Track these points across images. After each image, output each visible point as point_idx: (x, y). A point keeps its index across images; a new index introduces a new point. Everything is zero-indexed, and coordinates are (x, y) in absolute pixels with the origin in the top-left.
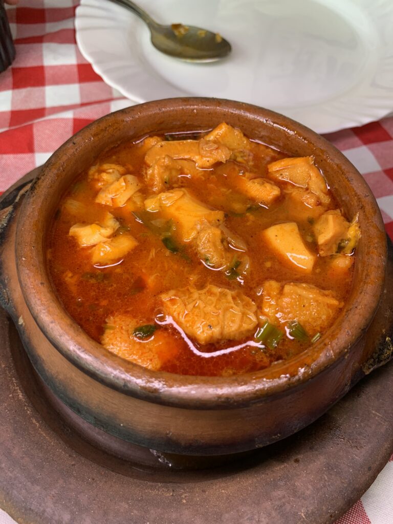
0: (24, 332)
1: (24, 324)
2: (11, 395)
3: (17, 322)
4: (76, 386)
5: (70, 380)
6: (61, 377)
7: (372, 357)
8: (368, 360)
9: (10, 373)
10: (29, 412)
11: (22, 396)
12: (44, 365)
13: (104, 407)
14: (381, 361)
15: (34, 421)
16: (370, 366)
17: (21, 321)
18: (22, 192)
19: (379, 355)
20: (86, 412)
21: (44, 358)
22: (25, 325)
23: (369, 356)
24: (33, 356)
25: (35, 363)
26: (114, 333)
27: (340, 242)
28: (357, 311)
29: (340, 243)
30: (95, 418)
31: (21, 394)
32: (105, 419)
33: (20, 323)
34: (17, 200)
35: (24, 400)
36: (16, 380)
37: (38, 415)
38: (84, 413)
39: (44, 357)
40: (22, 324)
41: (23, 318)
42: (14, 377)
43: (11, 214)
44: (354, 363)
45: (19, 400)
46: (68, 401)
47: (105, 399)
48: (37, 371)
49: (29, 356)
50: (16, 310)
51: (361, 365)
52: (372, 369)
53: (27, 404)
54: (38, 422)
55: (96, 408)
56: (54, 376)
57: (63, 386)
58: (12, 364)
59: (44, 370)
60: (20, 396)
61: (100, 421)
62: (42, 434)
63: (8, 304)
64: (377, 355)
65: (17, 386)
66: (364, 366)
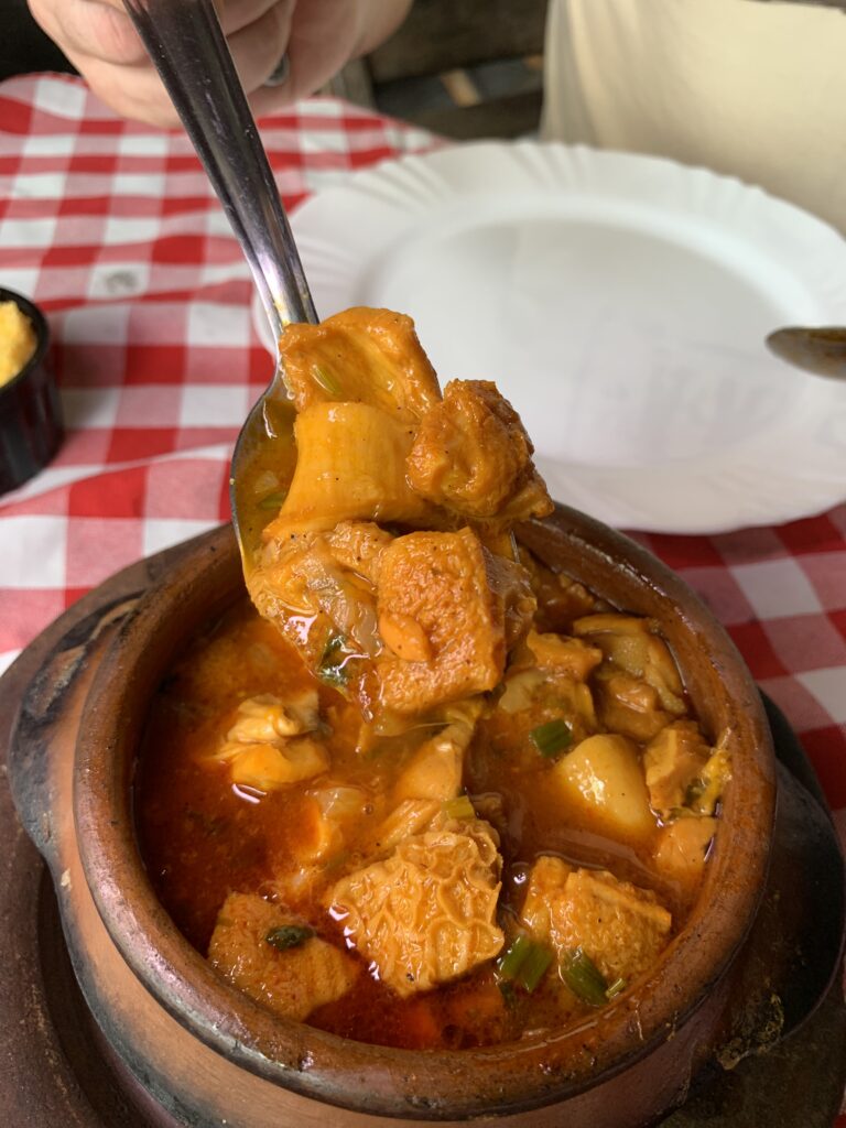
0: (67, 901)
1: (70, 886)
2: (22, 1022)
3: (59, 880)
4: (148, 1030)
5: (139, 1016)
6: (123, 1005)
7: (739, 1034)
8: (729, 1041)
9: (27, 972)
10: (51, 1061)
11: (45, 1024)
12: (94, 975)
13: (196, 1080)
14: (759, 1044)
15: (59, 1082)
16: (735, 1054)
17: (65, 880)
18: (106, 620)
19: (753, 1031)
20: (161, 1085)
21: (97, 963)
22: (73, 889)
23: (733, 1032)
24: (77, 954)
25: (80, 969)
26: (228, 933)
27: (690, 783)
28: (700, 945)
29: (690, 787)
30: (175, 1098)
31: (43, 1020)
32: (194, 1104)
33: (63, 884)
34: (95, 635)
35: (46, 1033)
36: (38, 988)
37: (68, 1070)
38: (156, 1085)
39: (97, 960)
40: (66, 887)
41: (71, 875)
42: (35, 982)
43: (80, 662)
44: (698, 1045)
45: (37, 1033)
46: (129, 1056)
47: (198, 1063)
48: (80, 984)
49: (70, 950)
50: (61, 856)
51: (714, 1050)
52: (738, 1059)
53: (50, 1044)
54: (67, 1085)
55: (180, 1080)
56: (111, 1002)
57: (124, 1026)
58: (36, 955)
59: (94, 986)
60: (41, 1025)
61: (184, 1107)
62: (69, 1113)
63: (46, 841)
64: (750, 1030)
65: (38, 1002)
66: (720, 1050)
